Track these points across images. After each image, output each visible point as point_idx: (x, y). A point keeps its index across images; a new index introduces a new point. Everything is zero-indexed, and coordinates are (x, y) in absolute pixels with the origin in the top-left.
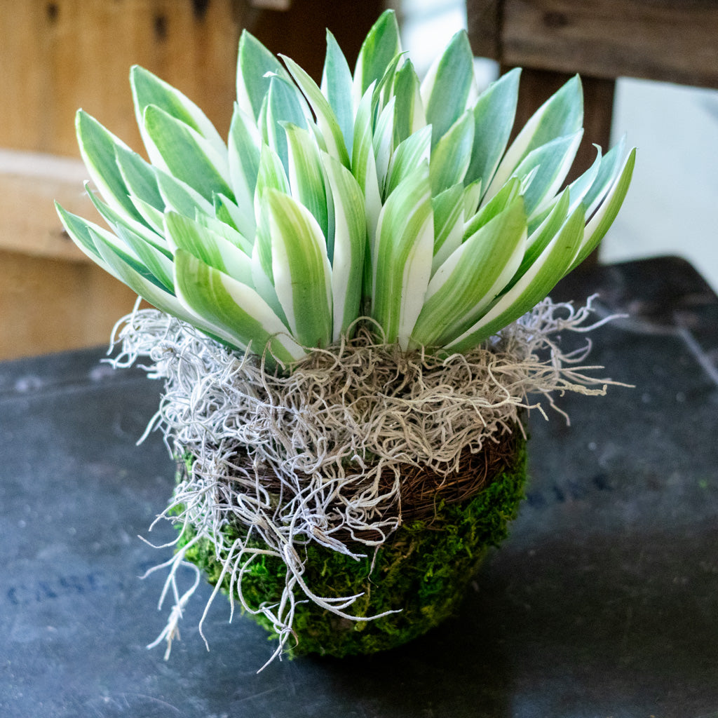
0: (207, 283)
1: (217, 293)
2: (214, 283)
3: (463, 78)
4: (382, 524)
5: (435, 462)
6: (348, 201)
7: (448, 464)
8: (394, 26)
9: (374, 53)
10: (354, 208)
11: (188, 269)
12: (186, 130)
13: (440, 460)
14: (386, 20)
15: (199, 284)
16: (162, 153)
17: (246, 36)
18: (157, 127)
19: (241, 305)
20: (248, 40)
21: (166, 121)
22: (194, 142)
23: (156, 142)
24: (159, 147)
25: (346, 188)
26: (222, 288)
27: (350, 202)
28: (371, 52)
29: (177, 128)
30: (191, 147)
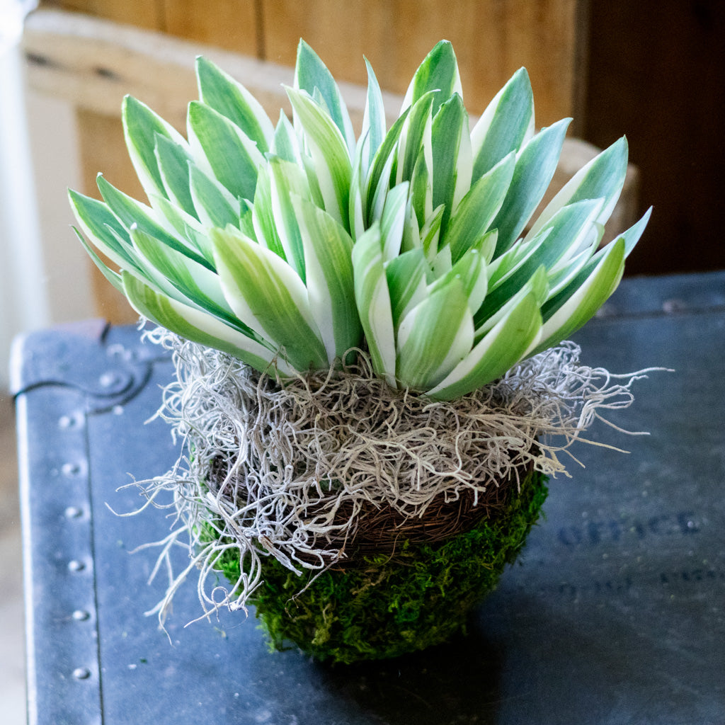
1: (167, 314)
2: (163, 306)
3: (522, 116)
4: (325, 552)
5: (400, 503)
6: (320, 242)
7: (416, 507)
8: (451, 55)
9: (429, 79)
10: (329, 250)
12: (232, 128)
13: (407, 502)
14: (441, 49)
15: (148, 305)
16: (205, 148)
17: (303, 44)
18: (202, 122)
19: (199, 327)
20: (304, 49)
21: (211, 117)
22: (239, 141)
23: (199, 136)
24: (202, 142)
25: (319, 230)
28: (425, 79)
29: (224, 126)
30: (237, 146)
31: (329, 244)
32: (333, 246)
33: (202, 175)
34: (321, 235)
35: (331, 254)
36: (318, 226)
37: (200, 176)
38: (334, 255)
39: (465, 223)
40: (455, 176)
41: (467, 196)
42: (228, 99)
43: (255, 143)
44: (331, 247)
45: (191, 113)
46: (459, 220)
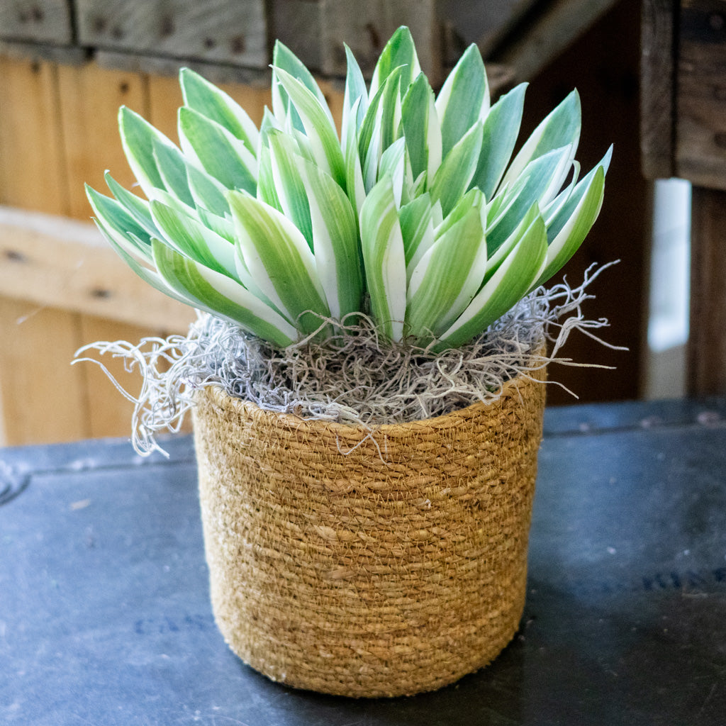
0: (183, 271)
1: (194, 279)
2: (191, 271)
6: (324, 201)
9: (391, 65)
10: (332, 208)
11: (165, 258)
12: (220, 130)
14: (400, 35)
15: (176, 271)
16: (197, 150)
17: (279, 46)
18: (192, 127)
19: (219, 290)
20: (280, 50)
21: (201, 122)
22: (228, 142)
23: (191, 140)
24: (194, 145)
25: (322, 189)
26: (198, 276)
27: (326, 202)
29: (211, 129)
30: (225, 146)
31: (331, 202)
32: (335, 204)
33: (199, 173)
34: (323, 193)
35: (333, 212)
36: (320, 185)
37: (196, 173)
38: (336, 213)
39: (443, 191)
40: (427, 151)
41: (441, 168)
42: (212, 107)
43: (242, 142)
44: (332, 205)
45: (181, 119)
46: (437, 188)
